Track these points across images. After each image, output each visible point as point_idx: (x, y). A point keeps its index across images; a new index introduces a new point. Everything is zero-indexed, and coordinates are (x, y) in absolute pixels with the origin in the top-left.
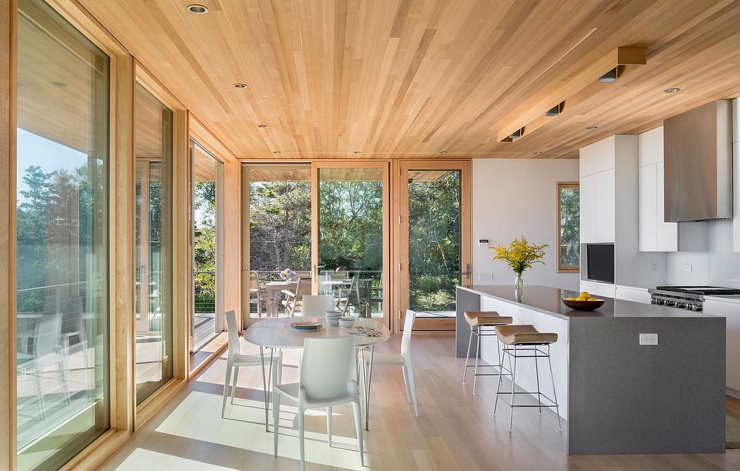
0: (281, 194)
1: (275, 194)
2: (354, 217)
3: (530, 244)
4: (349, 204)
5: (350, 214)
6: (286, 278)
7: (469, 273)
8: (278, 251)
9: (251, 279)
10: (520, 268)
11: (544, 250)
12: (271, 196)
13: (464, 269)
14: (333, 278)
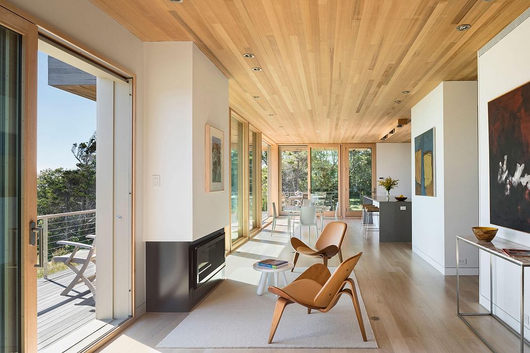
0: (295, 153)
1: (292, 153)
2: (334, 165)
3: (392, 180)
4: (331, 157)
5: (332, 163)
6: (298, 194)
7: (375, 192)
8: (293, 183)
9: (282, 195)
10: (388, 189)
11: (397, 182)
12: (290, 154)
13: (373, 190)
14: (319, 195)
